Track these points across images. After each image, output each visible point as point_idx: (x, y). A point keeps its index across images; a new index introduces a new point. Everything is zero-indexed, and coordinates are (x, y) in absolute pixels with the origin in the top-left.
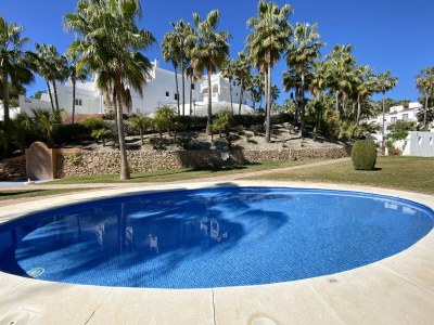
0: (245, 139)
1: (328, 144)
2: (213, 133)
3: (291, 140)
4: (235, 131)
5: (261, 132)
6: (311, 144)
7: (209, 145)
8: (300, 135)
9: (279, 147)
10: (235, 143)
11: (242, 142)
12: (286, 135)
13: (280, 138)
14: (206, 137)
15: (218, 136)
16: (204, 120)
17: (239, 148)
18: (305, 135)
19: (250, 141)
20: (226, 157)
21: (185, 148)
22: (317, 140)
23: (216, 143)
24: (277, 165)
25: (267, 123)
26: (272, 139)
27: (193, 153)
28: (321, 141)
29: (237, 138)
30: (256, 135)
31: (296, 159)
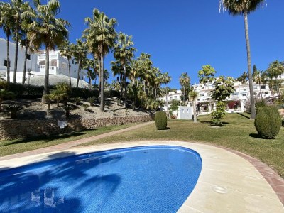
0: (83, 108)
1: (141, 113)
2: (49, 102)
3: (119, 110)
4: (73, 101)
5: (96, 103)
6: (132, 113)
7: (44, 113)
8: (124, 106)
9: (110, 115)
10: (73, 112)
11: (80, 111)
12: (115, 106)
13: (111, 108)
14: (42, 106)
15: (55, 105)
16: (40, 89)
18: (128, 107)
19: (86, 110)
20: (63, 125)
22: (135, 110)
23: (53, 112)
24: (110, 130)
25: (101, 96)
26: (106, 109)
27: (23, 123)
29: (75, 108)
30: (92, 105)
31: (123, 124)
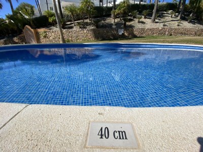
1: (199, 25)
3: (171, 21)
5: (149, 15)
6: (186, 25)
7: (111, 25)
8: (179, 18)
9: (160, 26)
12: (168, 18)
13: (163, 20)
15: (119, 20)
17: (131, 27)
18: (183, 19)
19: (139, 22)
21: (97, 27)
22: (190, 22)
23: (117, 24)
25: (154, 11)
26: (157, 20)
27: (101, 30)
28: (194, 23)
29: (131, 20)
30: (145, 18)
31: (171, 35)
